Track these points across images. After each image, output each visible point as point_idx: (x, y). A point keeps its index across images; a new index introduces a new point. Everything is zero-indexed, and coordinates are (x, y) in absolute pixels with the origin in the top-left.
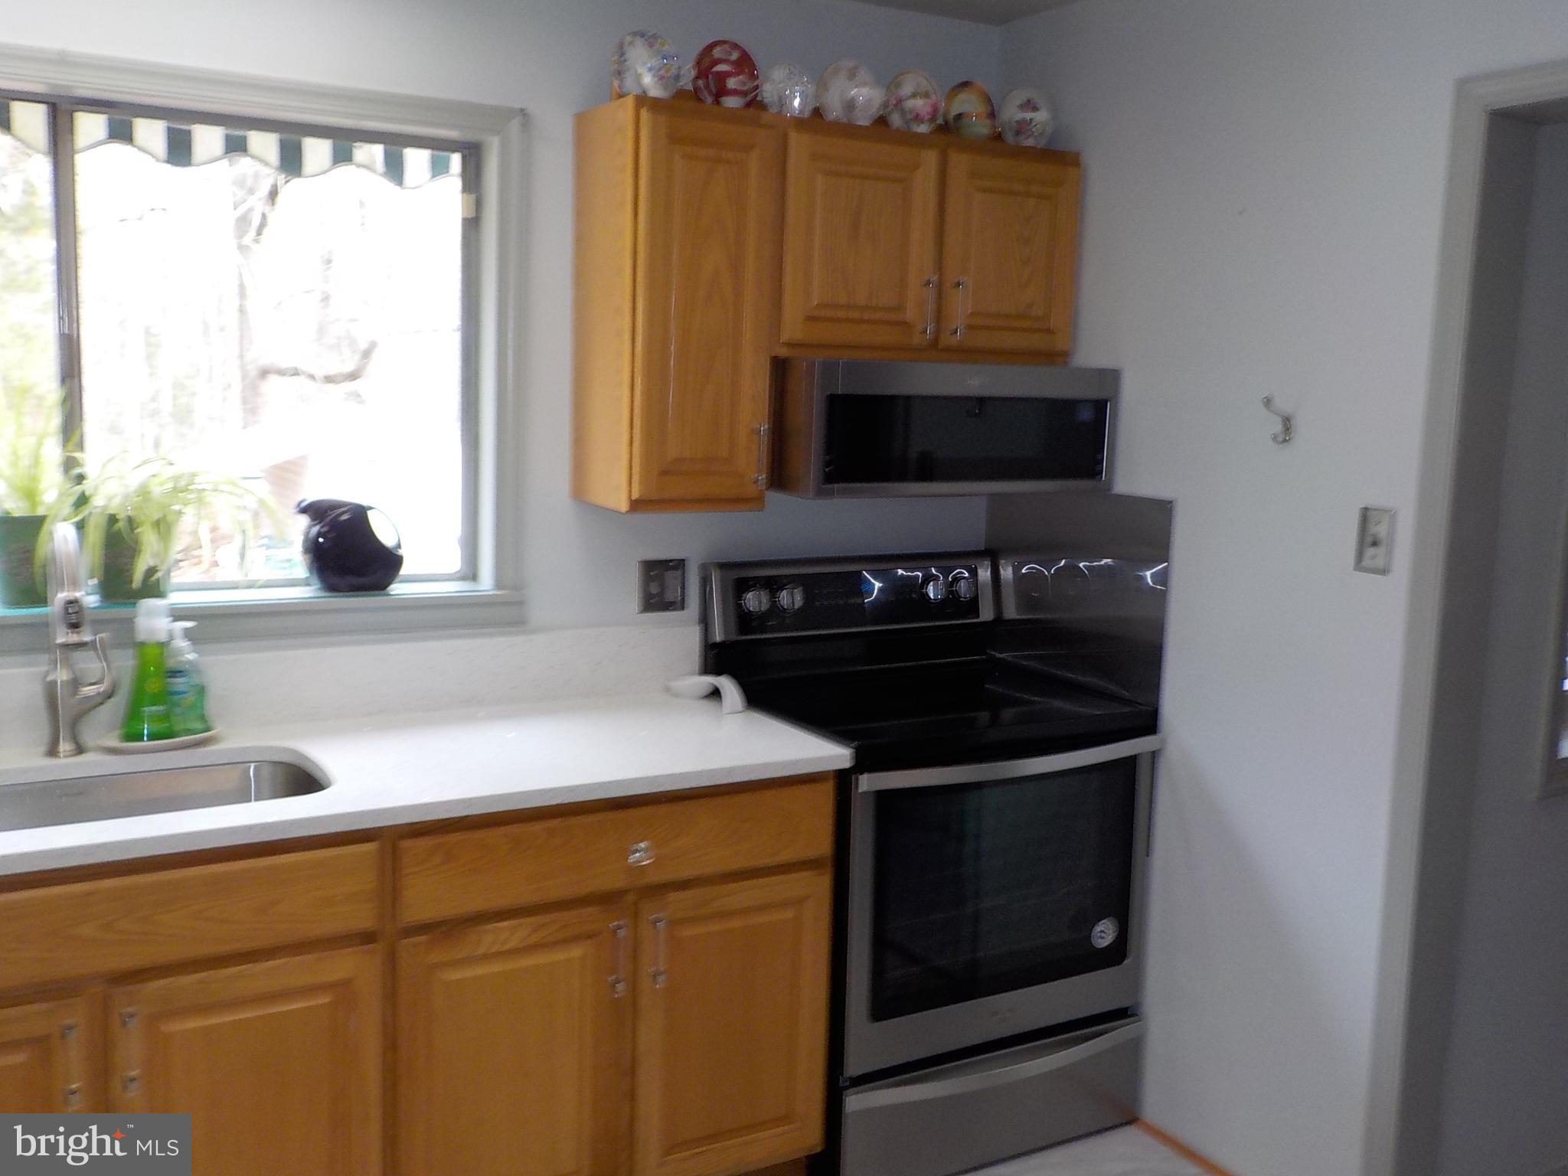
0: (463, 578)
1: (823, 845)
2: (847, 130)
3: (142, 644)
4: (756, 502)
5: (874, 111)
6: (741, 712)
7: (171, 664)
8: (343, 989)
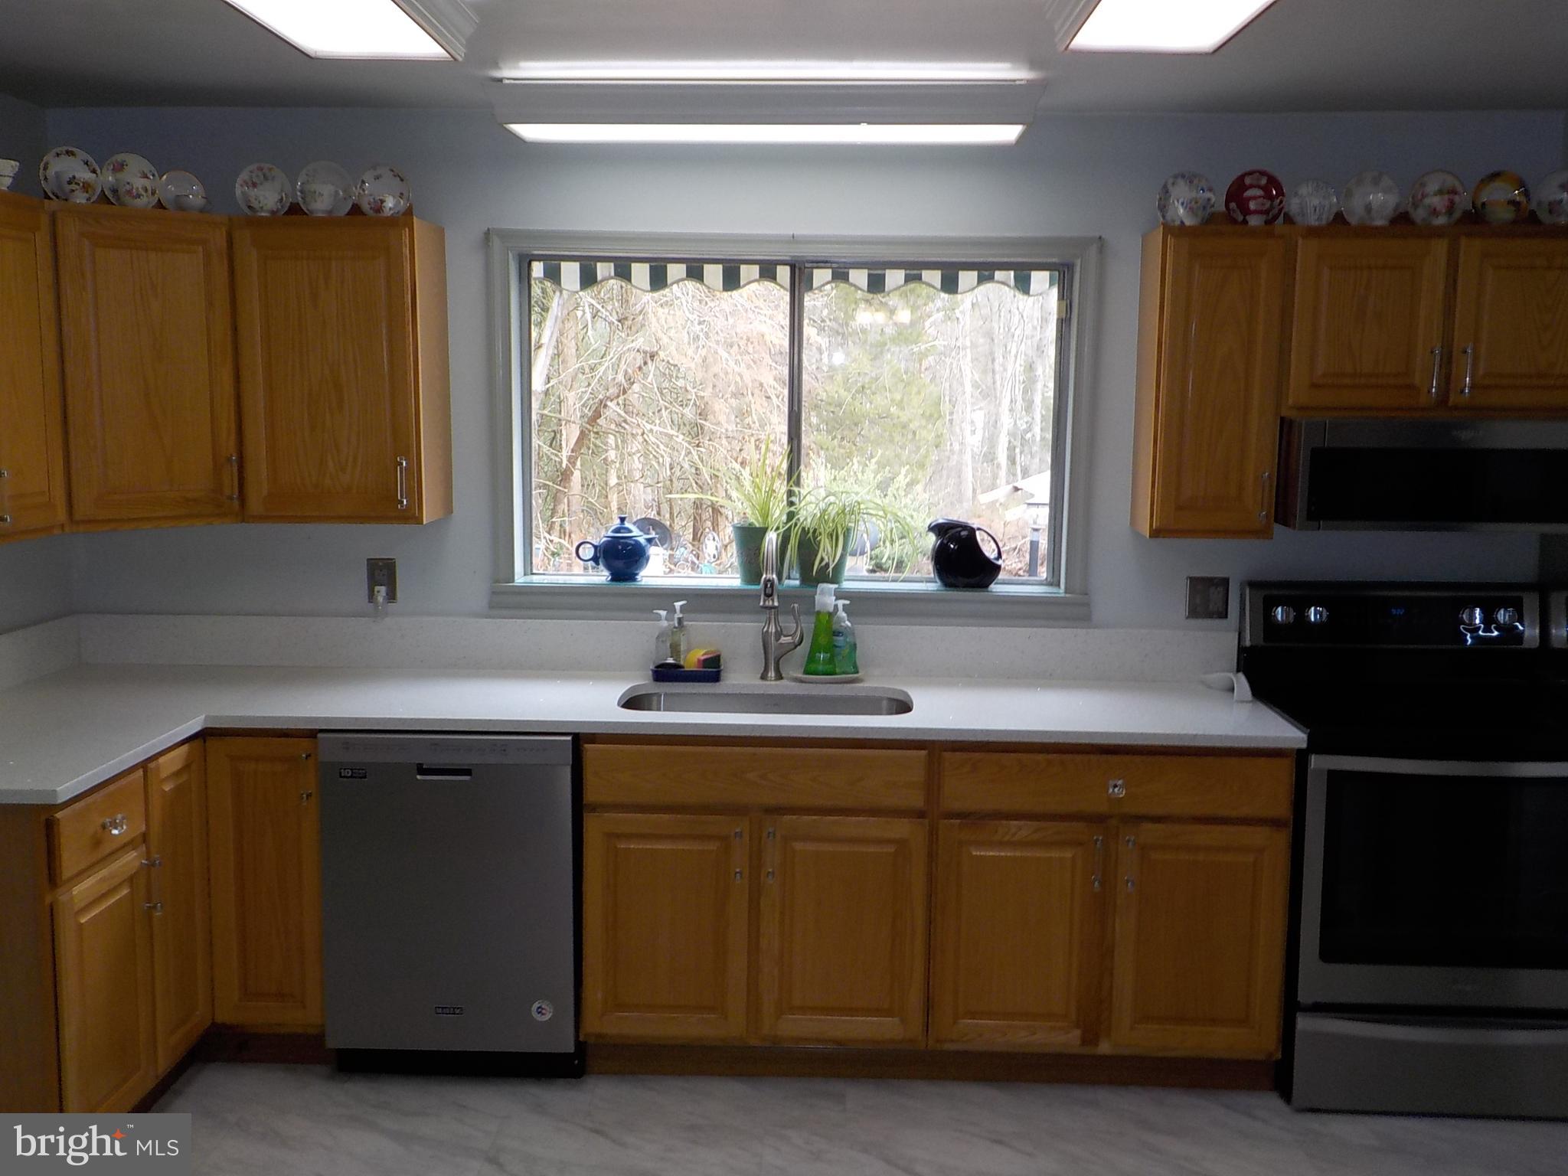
0: (1050, 584)
1: (1282, 808)
2: (1366, 231)
3: (818, 613)
4: (1264, 533)
5: (1389, 211)
6: (1247, 702)
7: (835, 627)
8: (901, 844)
